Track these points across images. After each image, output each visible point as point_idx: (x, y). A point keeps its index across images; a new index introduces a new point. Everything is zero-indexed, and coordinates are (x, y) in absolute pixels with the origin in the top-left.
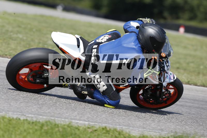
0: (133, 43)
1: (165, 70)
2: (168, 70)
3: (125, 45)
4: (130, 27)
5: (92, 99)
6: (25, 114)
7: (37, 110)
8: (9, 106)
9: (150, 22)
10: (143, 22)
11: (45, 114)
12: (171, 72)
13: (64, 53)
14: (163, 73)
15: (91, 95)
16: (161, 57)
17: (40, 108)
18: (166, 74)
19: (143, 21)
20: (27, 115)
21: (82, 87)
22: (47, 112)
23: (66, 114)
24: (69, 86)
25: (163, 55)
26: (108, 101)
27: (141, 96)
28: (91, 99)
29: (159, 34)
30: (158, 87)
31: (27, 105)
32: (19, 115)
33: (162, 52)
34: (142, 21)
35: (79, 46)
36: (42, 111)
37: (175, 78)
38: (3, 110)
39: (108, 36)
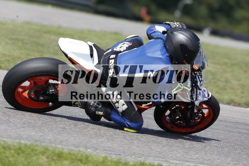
0: (159, 52)
1: (198, 86)
2: (202, 85)
3: (149, 55)
4: (154, 32)
5: (109, 121)
6: (168, 160)
7: (183, 155)
8: (149, 150)
9: (179, 26)
10: (171, 27)
11: (192, 160)
12: (204, 89)
13: (73, 64)
14: (195, 89)
15: (107, 116)
16: (193, 70)
17: (187, 153)
18: (199, 91)
19: (171, 25)
20: (171, 161)
21: (96, 106)
22: (194, 157)
23: (218, 161)
24: (80, 104)
25: (196, 67)
26: (129, 123)
27: (168, 117)
28: (107, 121)
29: (192, 41)
30: (189, 107)
31: (171, 149)
32: (162, 161)
33: (194, 63)
34: (169, 24)
35: (92, 56)
36: (189, 157)
37: (210, 96)
38: (142, 155)
39: (127, 43)
